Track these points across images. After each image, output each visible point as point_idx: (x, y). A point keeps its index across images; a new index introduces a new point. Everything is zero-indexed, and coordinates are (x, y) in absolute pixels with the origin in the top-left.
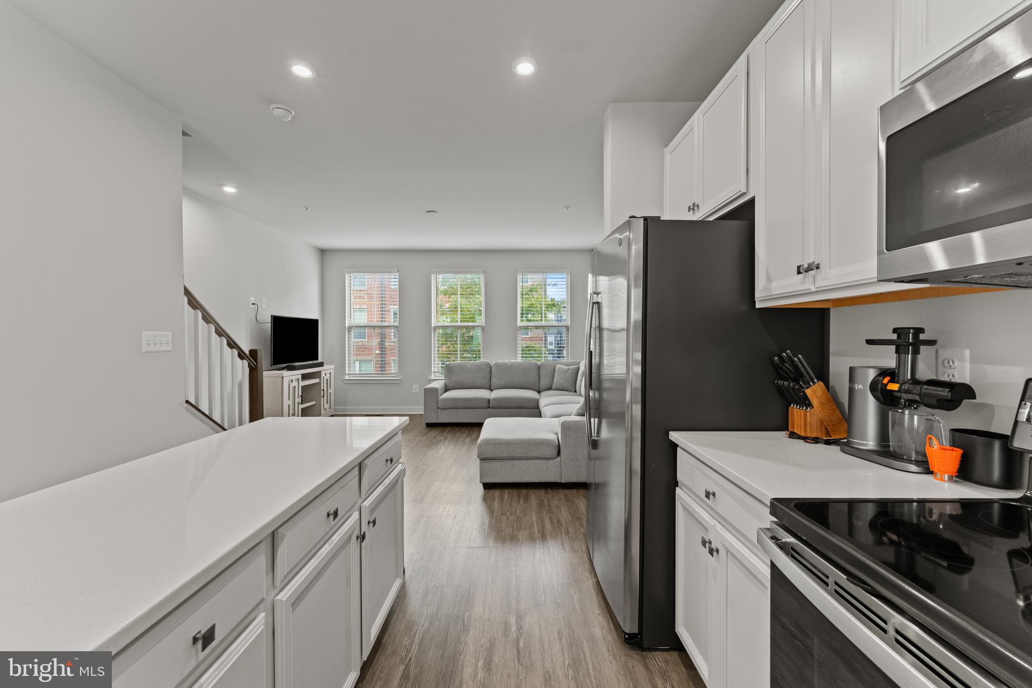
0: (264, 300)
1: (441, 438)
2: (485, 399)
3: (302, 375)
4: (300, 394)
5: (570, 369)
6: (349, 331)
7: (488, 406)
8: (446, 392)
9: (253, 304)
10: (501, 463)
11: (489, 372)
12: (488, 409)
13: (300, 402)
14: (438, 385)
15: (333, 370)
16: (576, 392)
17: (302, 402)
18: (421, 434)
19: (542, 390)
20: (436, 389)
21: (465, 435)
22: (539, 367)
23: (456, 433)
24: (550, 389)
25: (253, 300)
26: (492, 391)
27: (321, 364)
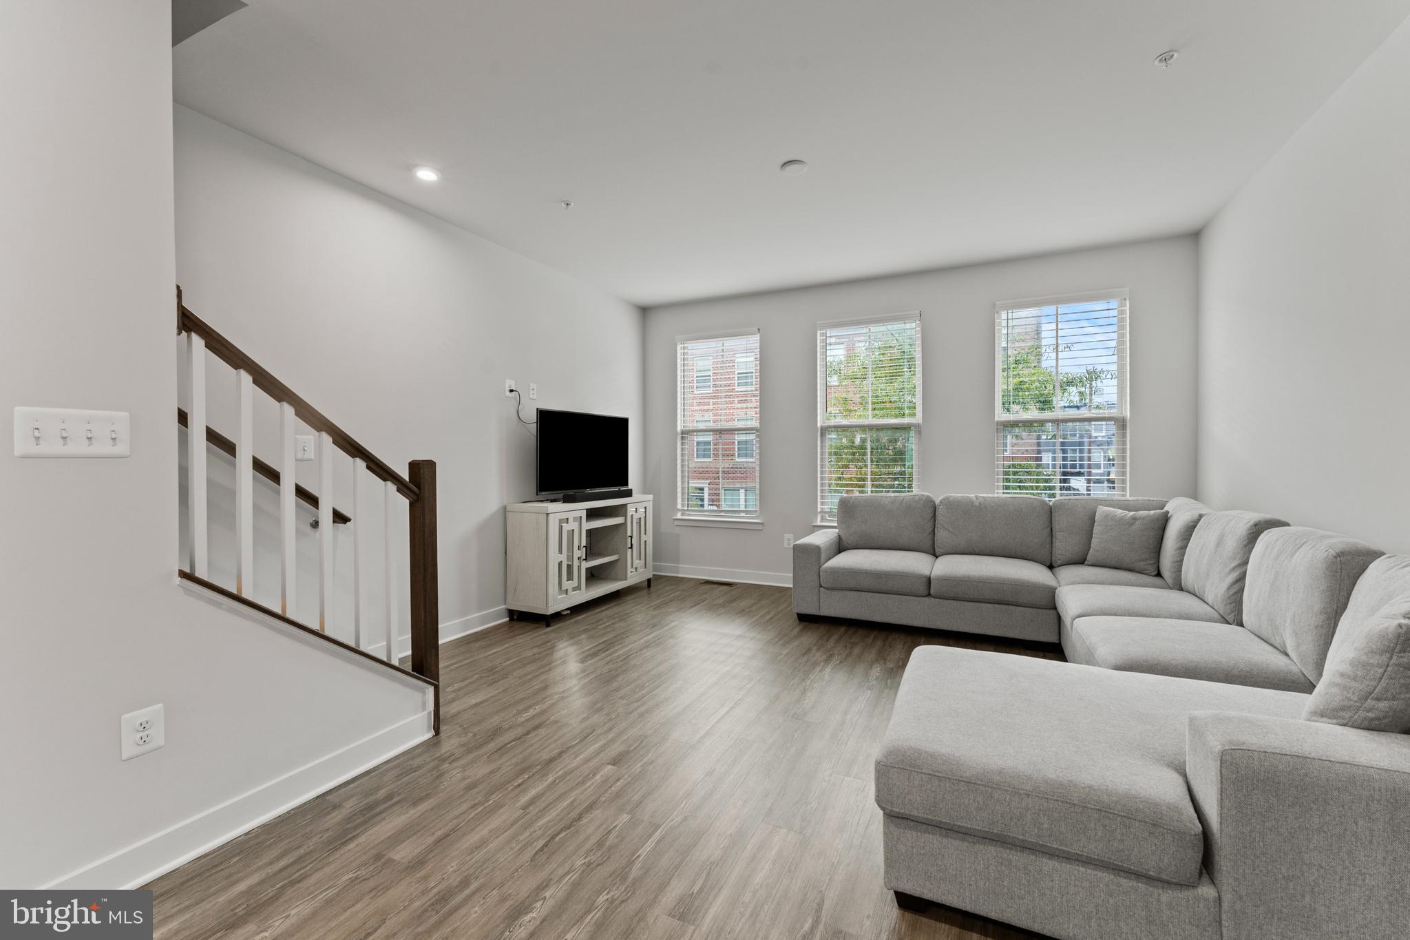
0: (533, 386)
1: (818, 656)
2: (920, 577)
3: (588, 510)
4: (584, 543)
5: (1140, 518)
6: (683, 438)
7: (926, 592)
8: (840, 552)
9: (511, 391)
10: (957, 843)
11: (930, 515)
12: (926, 599)
13: (584, 558)
14: (821, 539)
15: (651, 502)
16: (1159, 575)
17: (586, 557)
18: (781, 639)
19: (1059, 562)
20: (817, 549)
21: (872, 654)
22: (1050, 511)
23: (854, 644)
24: (1081, 561)
25: (511, 384)
26: (937, 557)
27: (629, 494)
